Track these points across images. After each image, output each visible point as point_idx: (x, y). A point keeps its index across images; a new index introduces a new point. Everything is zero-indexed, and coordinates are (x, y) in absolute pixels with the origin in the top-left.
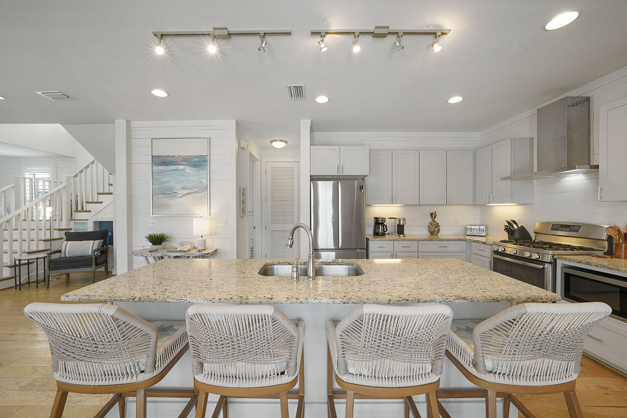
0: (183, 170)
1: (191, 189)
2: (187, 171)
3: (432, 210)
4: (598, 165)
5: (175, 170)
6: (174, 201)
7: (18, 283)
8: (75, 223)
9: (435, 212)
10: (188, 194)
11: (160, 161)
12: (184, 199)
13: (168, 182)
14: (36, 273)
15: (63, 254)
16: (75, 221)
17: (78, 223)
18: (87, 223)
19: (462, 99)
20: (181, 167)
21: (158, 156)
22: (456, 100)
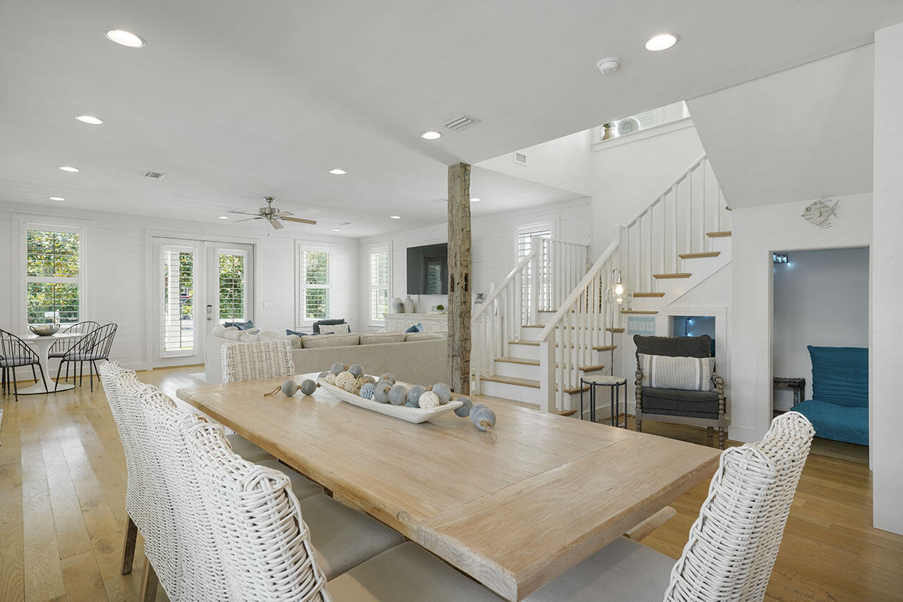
7: (615, 414)
8: (630, 319)
14: (610, 404)
15: (647, 380)
16: (630, 315)
17: (637, 319)
18: (653, 319)
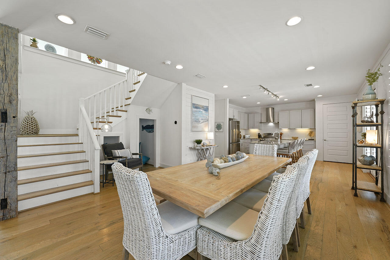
0: (202, 111)
1: (204, 120)
2: (203, 112)
4: (279, 122)
5: (200, 111)
6: (200, 125)
10: (203, 122)
11: (195, 106)
12: (202, 124)
13: (197, 116)
20: (201, 110)
21: (195, 104)
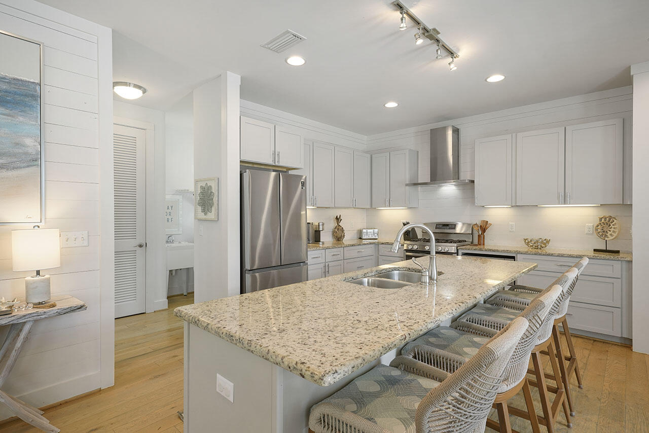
3: (337, 213)
4: (474, 181)
9: (340, 216)
19: (397, 105)
22: (391, 105)
